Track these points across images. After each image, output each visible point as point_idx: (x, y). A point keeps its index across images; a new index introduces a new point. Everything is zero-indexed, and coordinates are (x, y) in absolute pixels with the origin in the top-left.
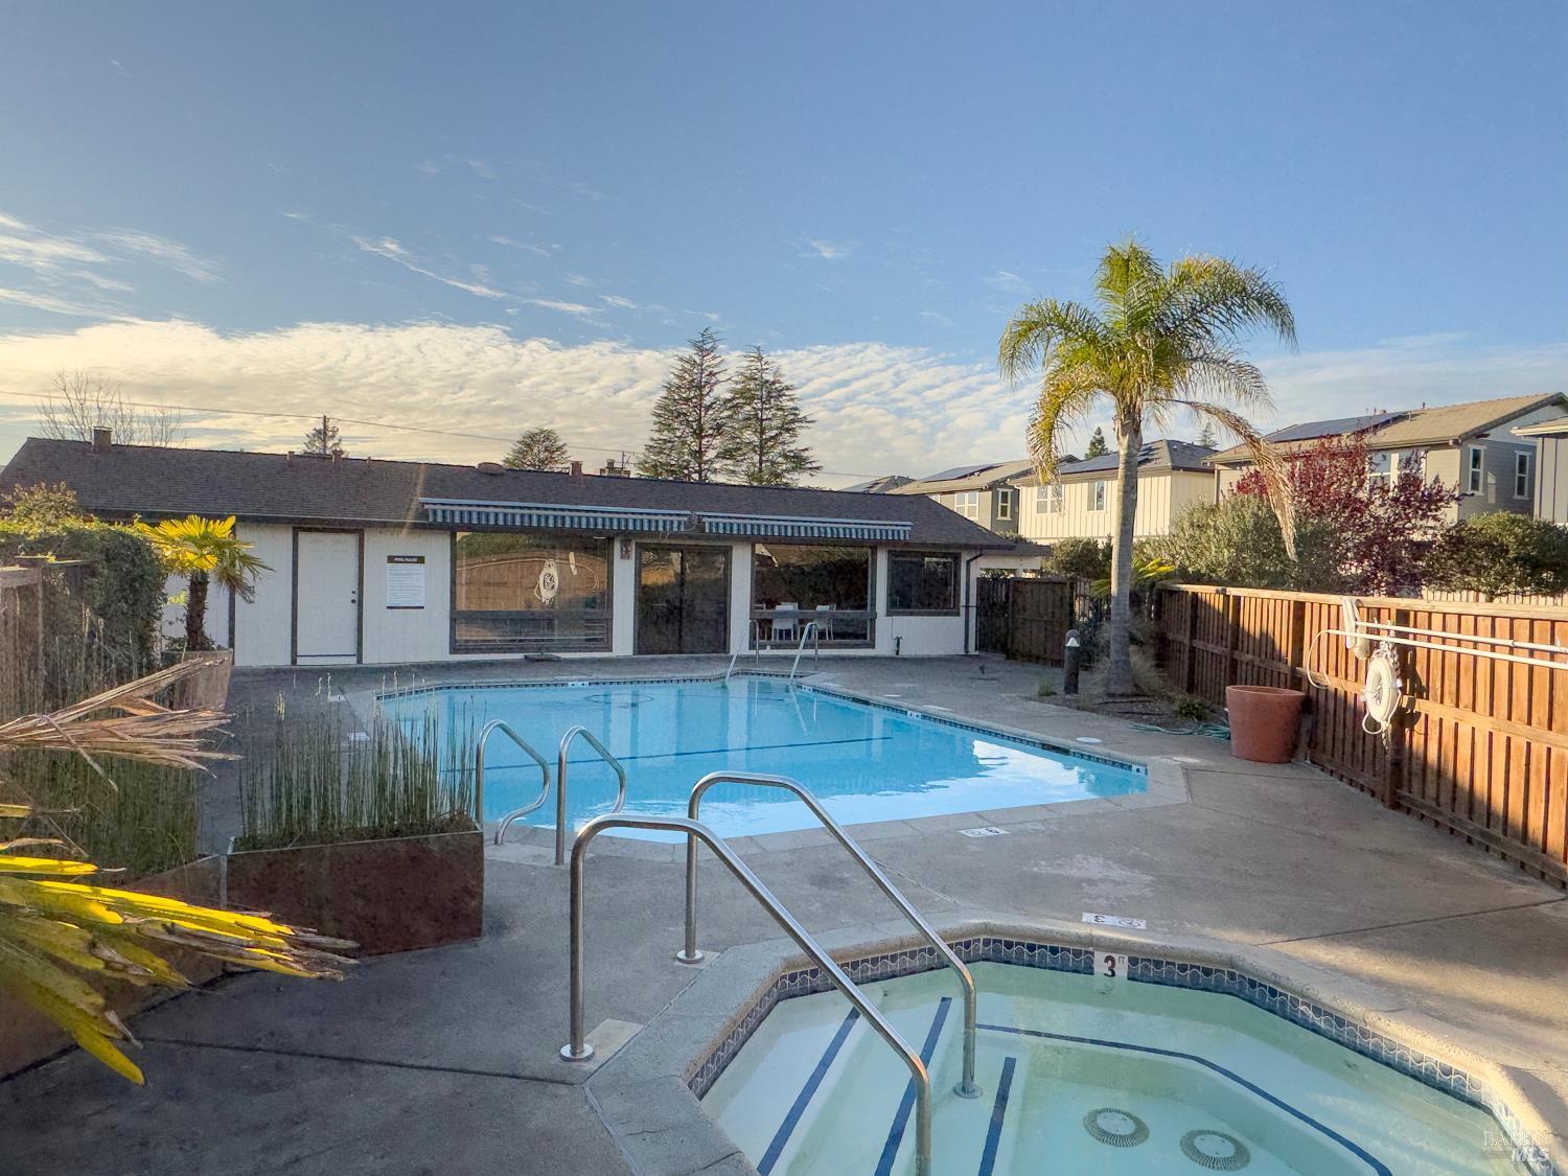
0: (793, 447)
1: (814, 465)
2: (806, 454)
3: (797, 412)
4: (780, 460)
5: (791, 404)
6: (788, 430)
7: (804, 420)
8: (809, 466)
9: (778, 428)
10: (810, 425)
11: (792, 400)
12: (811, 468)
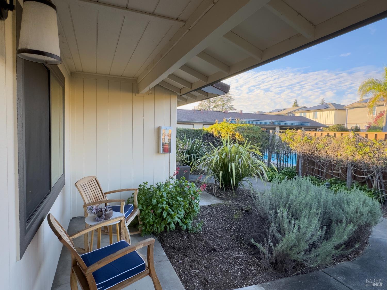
0: (230, 105)
1: (235, 109)
2: (233, 106)
3: (231, 97)
4: (228, 108)
5: (229, 95)
6: (229, 101)
7: (233, 99)
8: (234, 109)
9: (227, 101)
10: (234, 100)
11: (230, 94)
12: (234, 110)
